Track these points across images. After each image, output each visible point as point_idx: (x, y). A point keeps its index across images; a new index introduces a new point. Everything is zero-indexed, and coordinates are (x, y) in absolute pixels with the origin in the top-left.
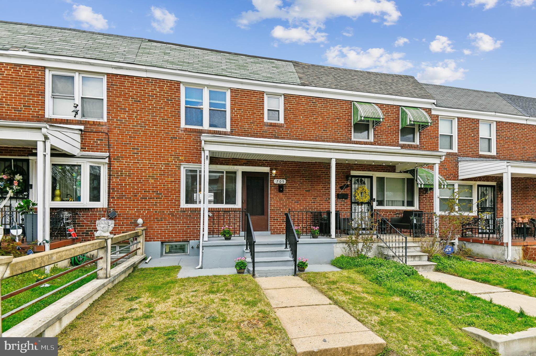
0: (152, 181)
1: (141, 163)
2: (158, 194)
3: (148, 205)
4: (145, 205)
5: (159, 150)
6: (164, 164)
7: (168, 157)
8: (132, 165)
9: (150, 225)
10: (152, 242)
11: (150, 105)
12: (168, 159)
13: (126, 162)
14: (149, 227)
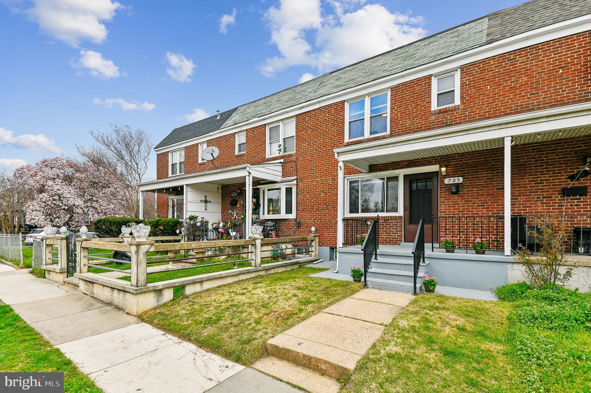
0: (322, 195)
1: (316, 180)
2: (327, 206)
3: (321, 215)
4: (319, 216)
5: (328, 167)
6: (331, 179)
7: (334, 172)
8: (310, 183)
9: (322, 232)
10: (323, 247)
11: (321, 130)
12: (334, 174)
13: (306, 182)
14: (322, 234)
